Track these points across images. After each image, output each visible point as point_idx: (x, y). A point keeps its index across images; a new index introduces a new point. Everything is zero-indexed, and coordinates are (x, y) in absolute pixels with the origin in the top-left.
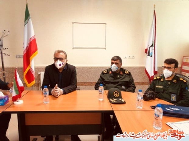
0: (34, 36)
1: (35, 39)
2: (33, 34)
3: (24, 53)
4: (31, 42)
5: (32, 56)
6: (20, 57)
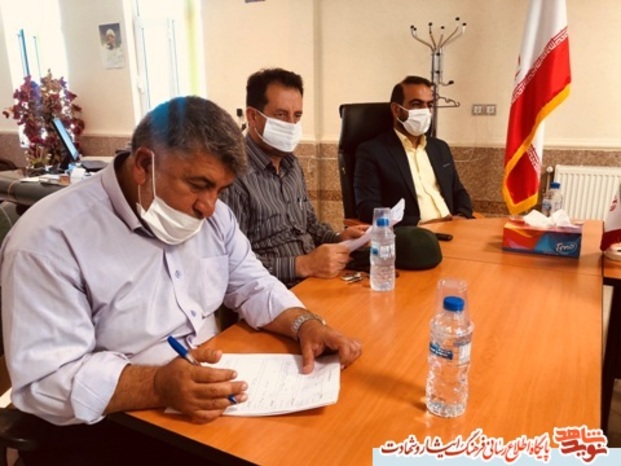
0: (566, 29)
2: (561, 22)
3: (514, 95)
4: (552, 52)
5: (548, 105)
6: (484, 112)
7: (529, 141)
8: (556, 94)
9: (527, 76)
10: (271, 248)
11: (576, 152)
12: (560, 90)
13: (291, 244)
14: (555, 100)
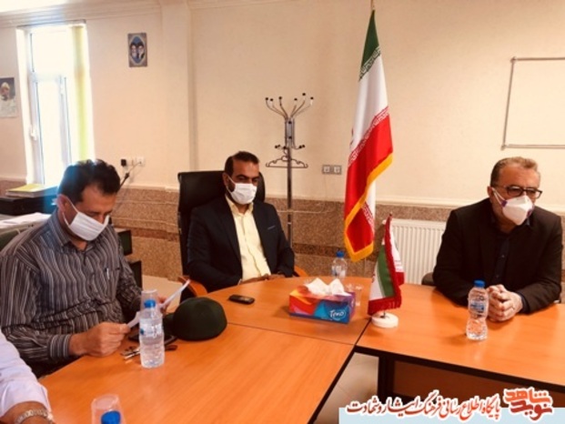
0: (386, 108)
1: (387, 120)
2: (383, 103)
3: (349, 160)
4: (377, 127)
5: (375, 171)
6: (331, 172)
7: (363, 199)
8: (380, 161)
9: (359, 145)
10: (66, 320)
11: (406, 208)
12: (384, 158)
13: (90, 316)
14: (380, 166)
